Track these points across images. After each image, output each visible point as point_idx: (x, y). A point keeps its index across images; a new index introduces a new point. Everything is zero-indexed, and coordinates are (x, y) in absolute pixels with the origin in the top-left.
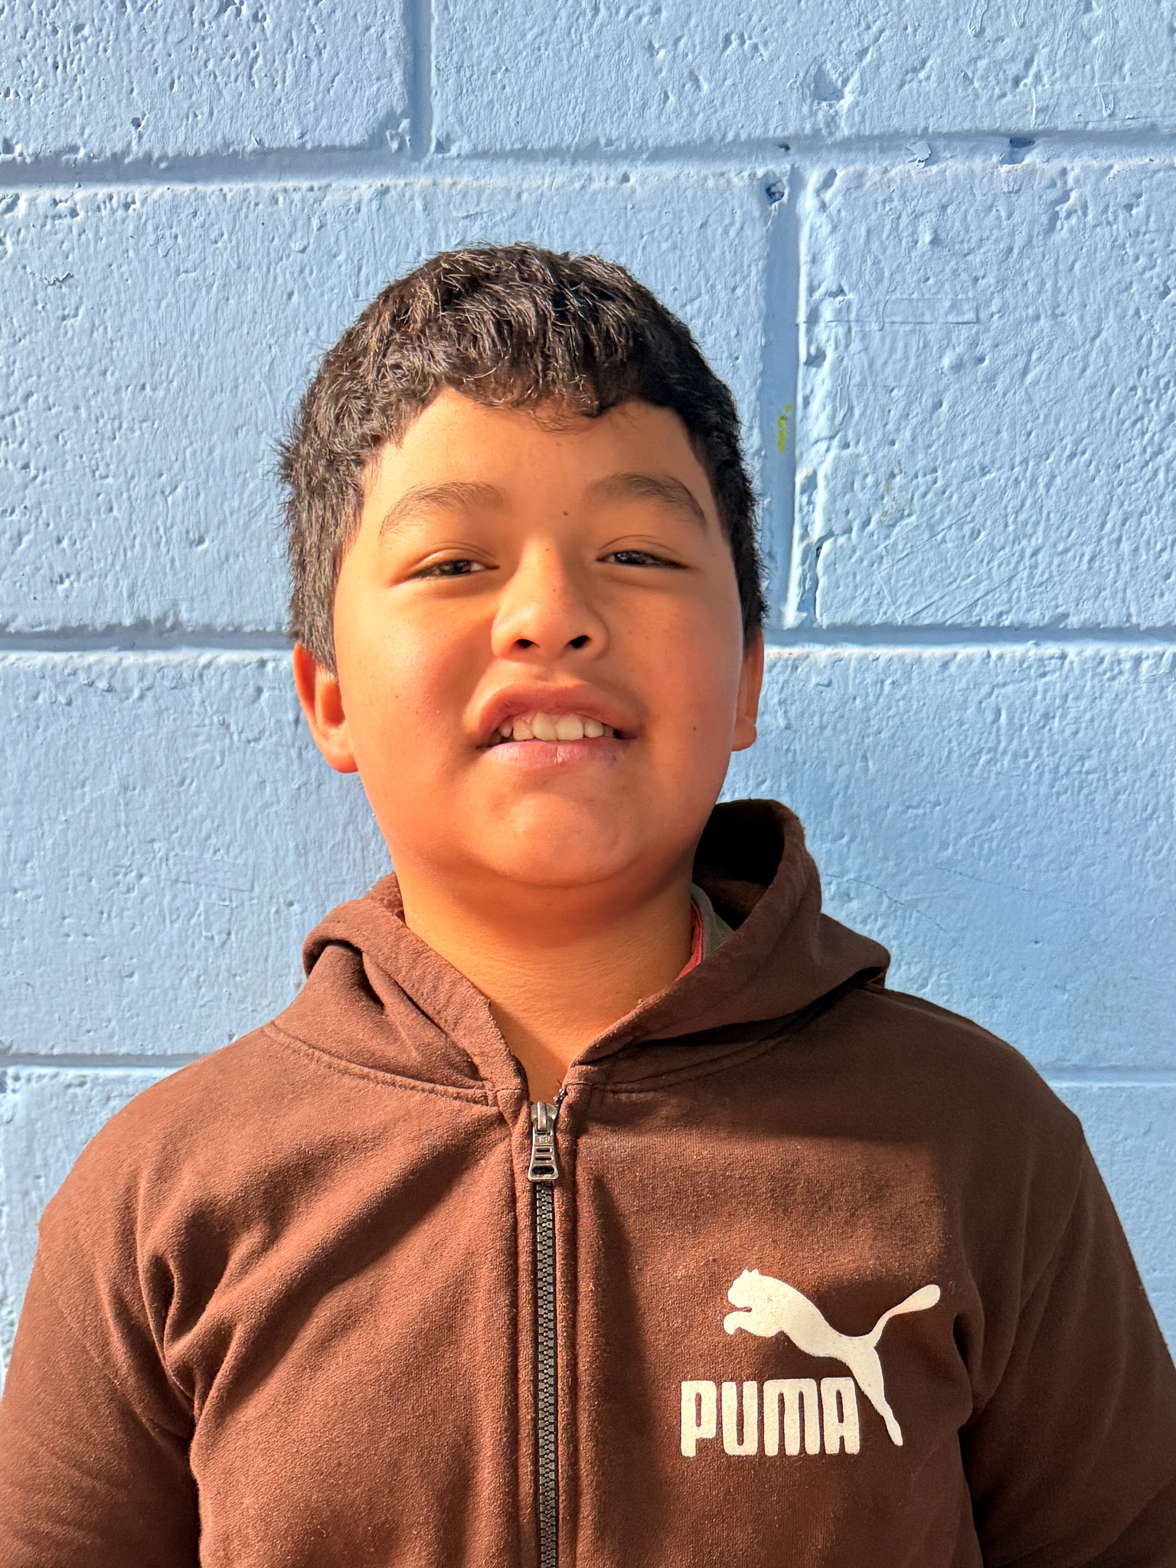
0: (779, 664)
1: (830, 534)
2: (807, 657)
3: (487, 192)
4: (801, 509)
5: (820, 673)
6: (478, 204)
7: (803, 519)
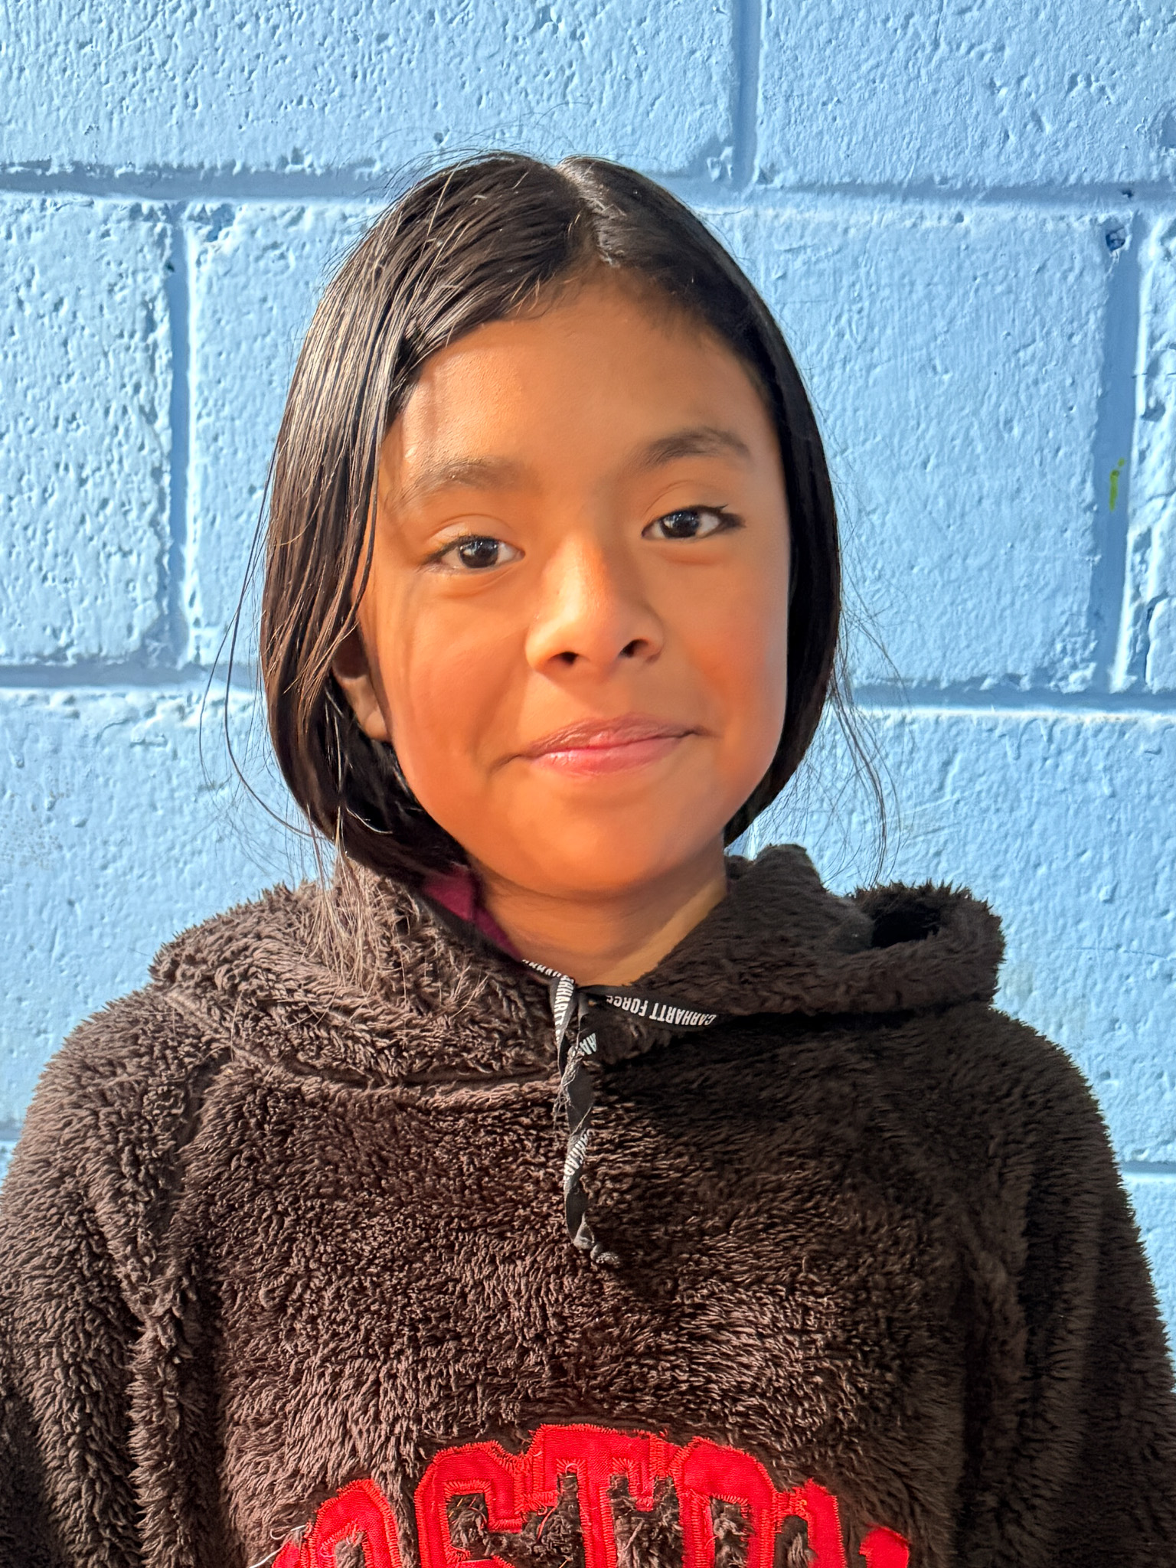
0: (1106, 728)
1: (1164, 595)
2: (1136, 723)
3: (812, 226)
4: (1133, 569)
5: (1149, 739)
6: (802, 237)
7: (1135, 578)
